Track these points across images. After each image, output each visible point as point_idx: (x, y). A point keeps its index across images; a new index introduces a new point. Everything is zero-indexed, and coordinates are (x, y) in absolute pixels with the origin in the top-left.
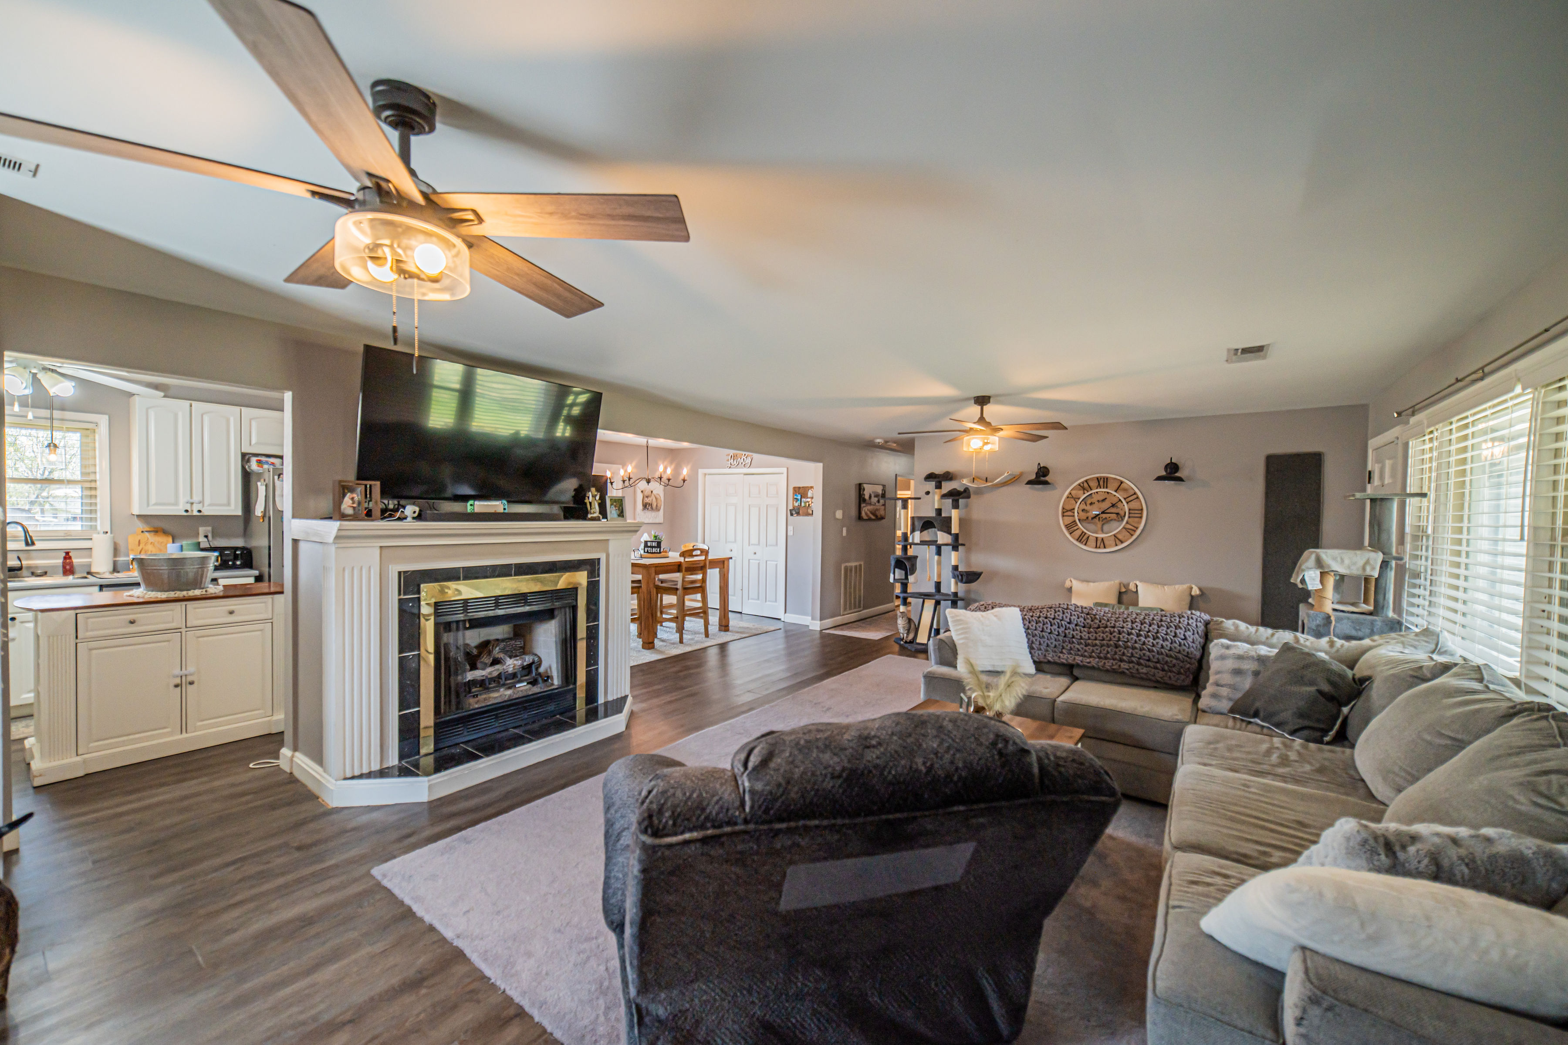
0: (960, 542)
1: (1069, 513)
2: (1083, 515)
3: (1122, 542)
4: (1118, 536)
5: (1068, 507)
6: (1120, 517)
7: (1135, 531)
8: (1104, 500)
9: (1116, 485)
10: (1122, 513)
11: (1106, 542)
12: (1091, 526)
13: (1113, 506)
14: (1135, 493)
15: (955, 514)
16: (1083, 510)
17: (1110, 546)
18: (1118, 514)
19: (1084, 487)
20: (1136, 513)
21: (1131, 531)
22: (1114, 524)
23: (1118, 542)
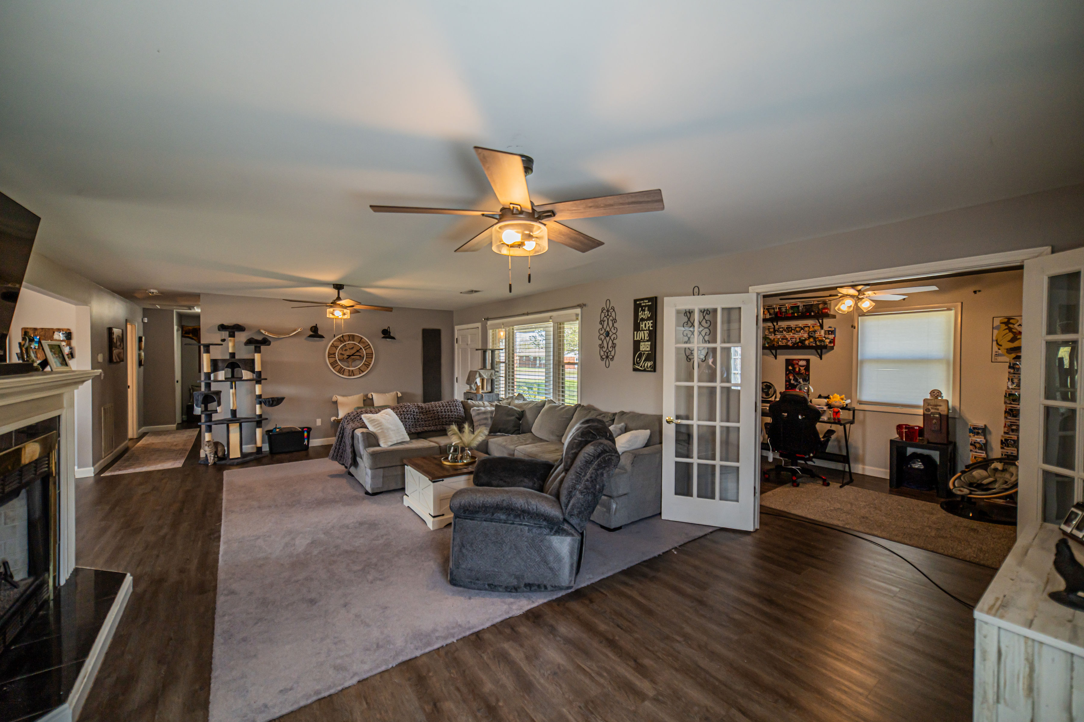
0: (263, 377)
1: (333, 356)
2: (341, 357)
3: (363, 372)
4: (361, 368)
5: (332, 352)
6: (361, 358)
7: (369, 365)
8: (352, 348)
9: (359, 340)
10: (362, 355)
11: (355, 373)
12: (346, 363)
13: (358, 351)
14: (369, 345)
15: (257, 357)
16: (341, 354)
17: (357, 375)
18: (360, 356)
19: (341, 340)
20: (370, 356)
21: (367, 365)
22: (358, 362)
23: (361, 372)
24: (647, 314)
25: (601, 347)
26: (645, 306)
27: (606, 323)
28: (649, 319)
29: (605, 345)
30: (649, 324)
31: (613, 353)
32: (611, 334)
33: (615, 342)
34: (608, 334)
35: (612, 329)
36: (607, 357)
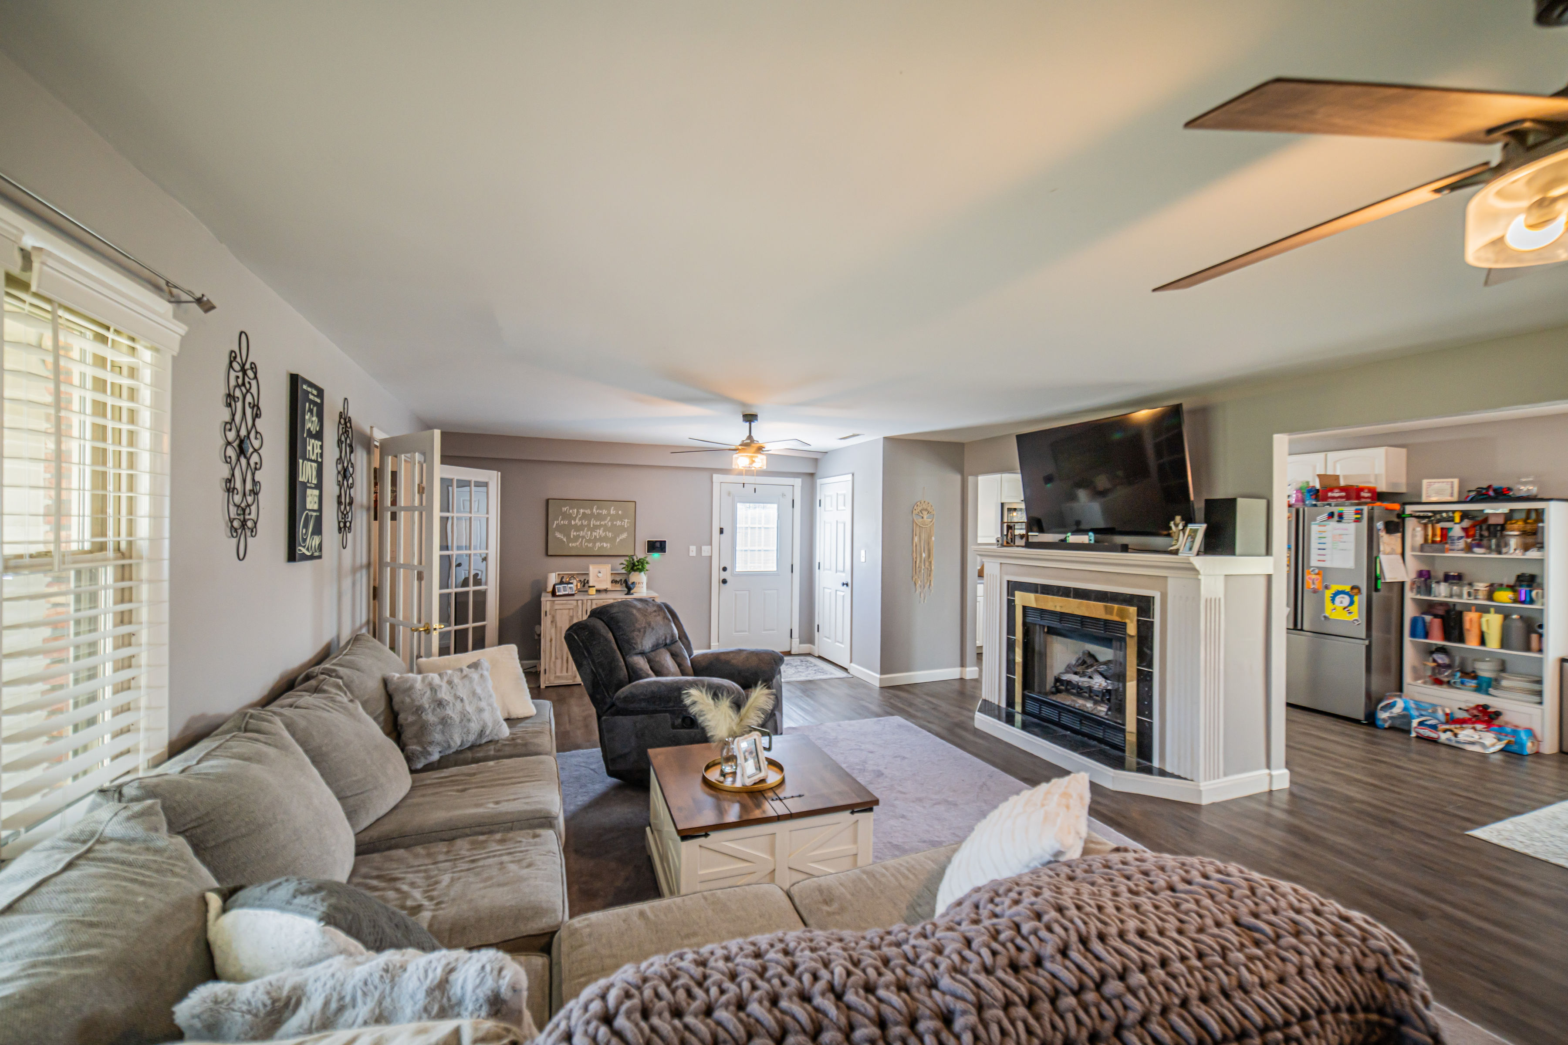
24: (313, 422)
25: (229, 486)
26: (313, 402)
27: (240, 407)
28: (317, 436)
29: (239, 482)
30: (317, 446)
31: (253, 512)
32: (249, 449)
33: (256, 476)
34: (242, 447)
35: (252, 435)
36: (243, 524)
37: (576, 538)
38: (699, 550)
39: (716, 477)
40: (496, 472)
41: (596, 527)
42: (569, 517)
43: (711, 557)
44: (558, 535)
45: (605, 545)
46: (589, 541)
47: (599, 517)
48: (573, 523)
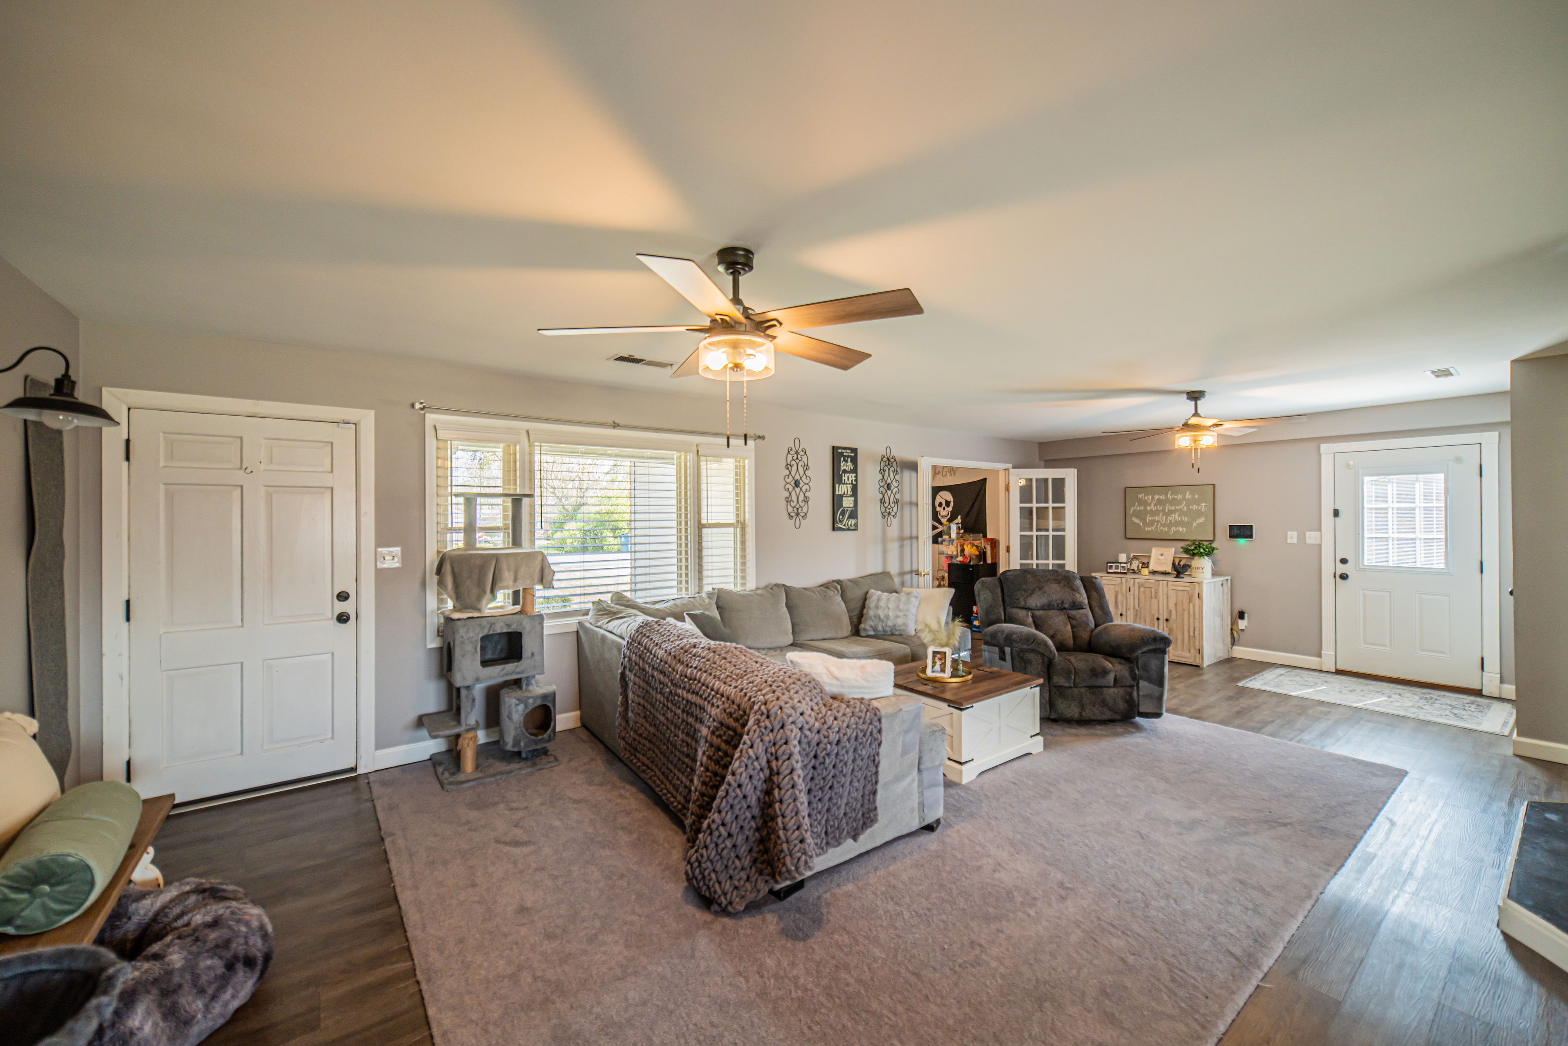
24: (849, 466)
25: (788, 500)
26: (848, 457)
27: (794, 468)
28: (852, 471)
29: (794, 498)
30: (852, 476)
31: (805, 509)
32: (802, 484)
33: (807, 494)
34: (797, 484)
35: (804, 478)
36: (797, 514)
37: (1152, 523)
38: (1302, 537)
39: (1324, 447)
40: (1072, 469)
41: (1171, 512)
42: (1145, 503)
43: (1320, 545)
44: (1135, 520)
45: (1181, 529)
46: (1164, 525)
47: (1174, 502)
48: (1148, 508)
